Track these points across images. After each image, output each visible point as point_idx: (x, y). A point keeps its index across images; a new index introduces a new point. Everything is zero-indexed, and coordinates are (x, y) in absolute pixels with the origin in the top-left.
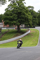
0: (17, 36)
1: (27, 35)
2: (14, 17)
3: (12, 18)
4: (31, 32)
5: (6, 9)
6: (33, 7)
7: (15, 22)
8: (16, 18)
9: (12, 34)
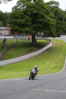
0: (31, 51)
1: (46, 50)
2: (26, 20)
3: (24, 23)
4: (54, 46)
5: (13, 8)
6: (57, 3)
7: (27, 29)
8: (30, 23)
9: (22, 49)
